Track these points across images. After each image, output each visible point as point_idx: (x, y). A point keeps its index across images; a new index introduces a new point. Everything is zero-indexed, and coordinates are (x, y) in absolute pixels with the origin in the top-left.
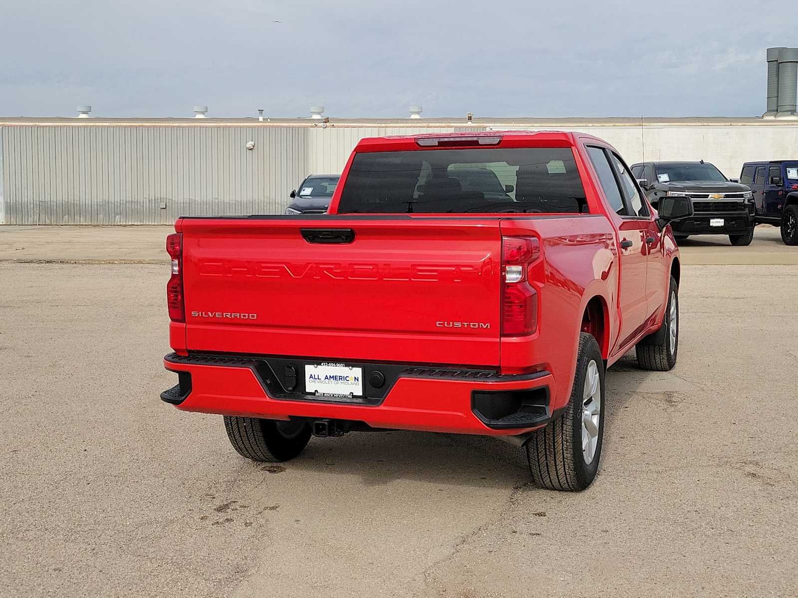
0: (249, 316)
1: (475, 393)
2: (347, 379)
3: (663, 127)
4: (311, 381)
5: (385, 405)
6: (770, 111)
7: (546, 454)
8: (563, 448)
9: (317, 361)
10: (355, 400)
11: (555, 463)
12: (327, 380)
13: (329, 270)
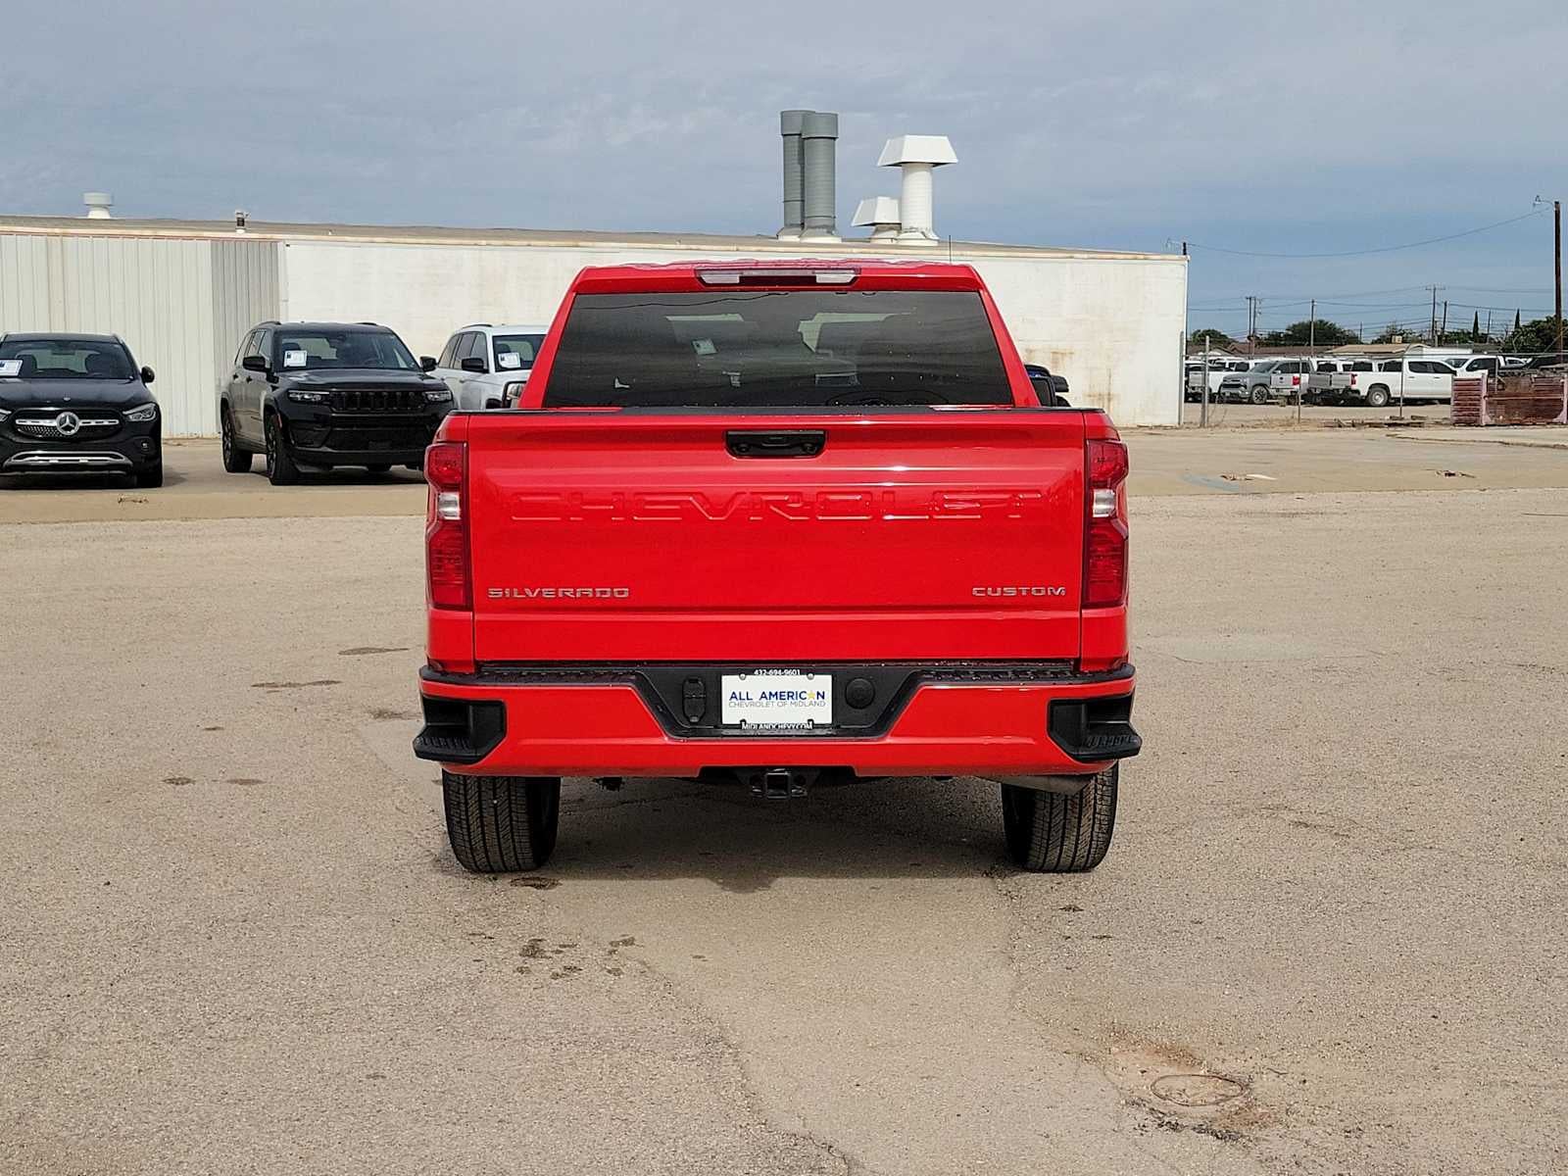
0: (612, 592)
1: (1054, 703)
2: (803, 695)
3: (618, 250)
4: (732, 704)
5: (894, 735)
6: (789, 226)
7: (1066, 809)
8: (1095, 797)
9: (745, 667)
10: (818, 732)
11: (1079, 822)
12: (764, 699)
13: (781, 504)
